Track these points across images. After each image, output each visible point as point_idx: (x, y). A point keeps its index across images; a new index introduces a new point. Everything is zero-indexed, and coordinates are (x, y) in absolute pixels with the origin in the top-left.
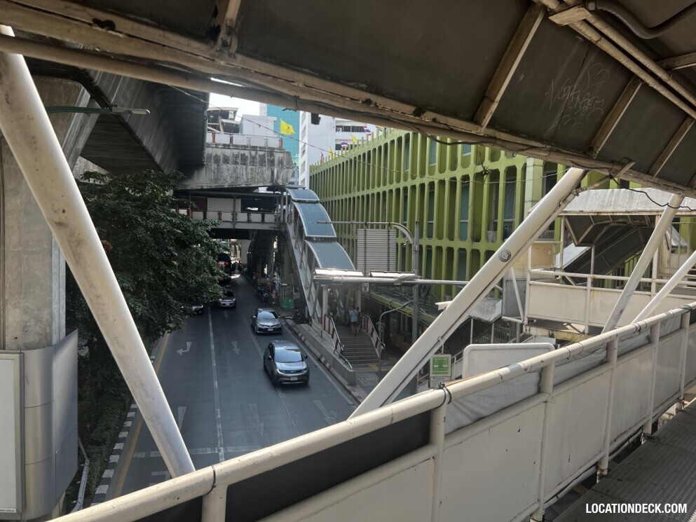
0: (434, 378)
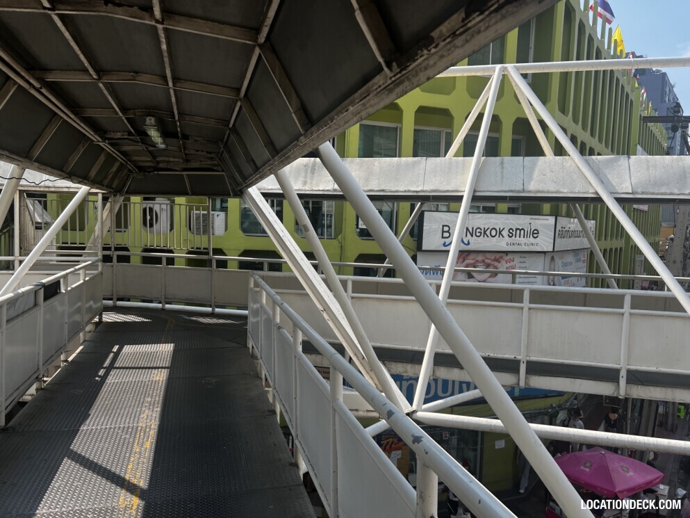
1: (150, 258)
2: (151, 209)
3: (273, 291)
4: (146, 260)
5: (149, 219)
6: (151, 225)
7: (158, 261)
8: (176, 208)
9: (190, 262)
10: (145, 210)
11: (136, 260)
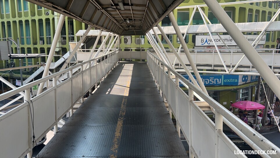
0: (34, 91)
1: (127, 50)
2: (126, 38)
3: (152, 53)
4: (125, 50)
5: (126, 41)
6: (126, 43)
7: (129, 50)
8: (133, 38)
9: (136, 50)
10: (125, 38)
11: (123, 50)
